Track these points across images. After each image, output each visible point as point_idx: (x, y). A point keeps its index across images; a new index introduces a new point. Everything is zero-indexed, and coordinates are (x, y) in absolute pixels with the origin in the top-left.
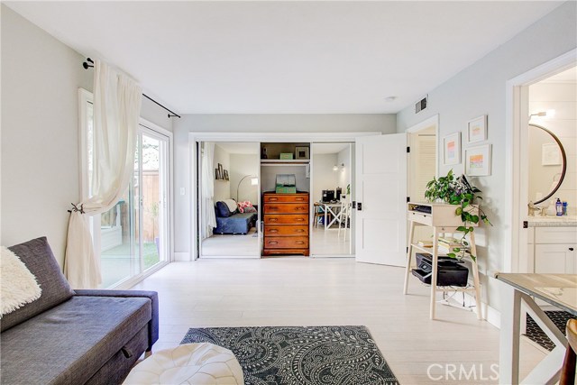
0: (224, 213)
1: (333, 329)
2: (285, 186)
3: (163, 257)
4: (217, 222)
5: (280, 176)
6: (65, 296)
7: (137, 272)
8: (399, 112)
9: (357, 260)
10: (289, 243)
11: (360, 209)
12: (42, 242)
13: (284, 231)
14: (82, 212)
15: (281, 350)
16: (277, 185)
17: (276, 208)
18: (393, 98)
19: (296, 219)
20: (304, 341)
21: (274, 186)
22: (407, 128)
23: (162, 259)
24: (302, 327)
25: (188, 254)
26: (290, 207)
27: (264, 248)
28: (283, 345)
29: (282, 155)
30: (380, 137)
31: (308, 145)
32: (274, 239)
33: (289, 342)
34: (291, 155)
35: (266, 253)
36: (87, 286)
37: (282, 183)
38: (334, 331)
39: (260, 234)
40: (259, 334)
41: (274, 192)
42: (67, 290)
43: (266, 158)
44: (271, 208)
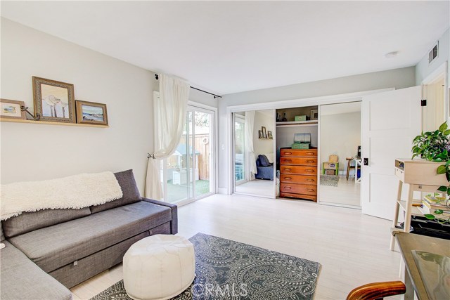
0: (263, 163)
1: (289, 258)
2: (302, 143)
3: (211, 190)
4: (258, 169)
5: (298, 134)
6: (136, 200)
7: (191, 196)
8: (418, 64)
9: (363, 212)
10: (300, 190)
11: (366, 164)
12: (130, 172)
13: (297, 179)
14: (154, 157)
15: (241, 259)
16: (295, 142)
17: (290, 161)
18: (395, 53)
19: (305, 171)
20: (261, 259)
21: (293, 143)
22: (422, 80)
23: (211, 191)
24: (267, 250)
25: (226, 189)
26: (302, 160)
27: (280, 191)
28: (244, 257)
29: (296, 118)
30: (393, 92)
31: (316, 108)
32: (289, 186)
33: (250, 256)
34: (305, 117)
35: (281, 196)
36: (154, 198)
37: (299, 140)
38: (289, 259)
39: (276, 180)
40: (235, 246)
41: (290, 148)
42: (137, 197)
43: (286, 121)
44: (285, 160)
